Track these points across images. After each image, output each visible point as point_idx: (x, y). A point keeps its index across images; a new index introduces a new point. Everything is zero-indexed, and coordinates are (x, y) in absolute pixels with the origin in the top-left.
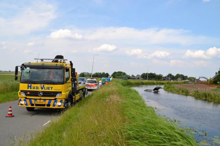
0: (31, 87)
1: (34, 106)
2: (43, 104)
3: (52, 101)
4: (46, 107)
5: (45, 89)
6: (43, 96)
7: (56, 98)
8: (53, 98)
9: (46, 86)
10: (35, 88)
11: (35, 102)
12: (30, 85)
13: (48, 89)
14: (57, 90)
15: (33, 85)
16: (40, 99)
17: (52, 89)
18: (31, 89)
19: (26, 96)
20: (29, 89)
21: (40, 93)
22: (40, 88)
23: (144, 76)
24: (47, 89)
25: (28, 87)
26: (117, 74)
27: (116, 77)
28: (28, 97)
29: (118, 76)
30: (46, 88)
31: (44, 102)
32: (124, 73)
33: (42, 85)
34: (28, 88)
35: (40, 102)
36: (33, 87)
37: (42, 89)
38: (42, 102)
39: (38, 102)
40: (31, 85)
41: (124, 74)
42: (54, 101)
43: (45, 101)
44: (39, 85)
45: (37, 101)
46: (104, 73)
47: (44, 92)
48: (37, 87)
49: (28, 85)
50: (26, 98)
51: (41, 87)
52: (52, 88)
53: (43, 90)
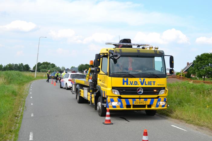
0: (127, 82)
1: (130, 108)
2: (144, 104)
3: (155, 99)
4: (146, 108)
5: (145, 85)
6: (143, 94)
7: (159, 95)
8: (156, 96)
9: (147, 80)
10: (134, 83)
11: (133, 102)
12: (125, 79)
13: (150, 85)
14: (160, 85)
15: (130, 80)
16: (140, 98)
17: (154, 85)
18: (127, 84)
19: (120, 94)
20: (125, 86)
21: (139, 90)
22: (139, 83)
23: (82, 69)
24: (148, 85)
25: (124, 82)
26: (42, 66)
27: (41, 70)
28: (123, 96)
29: (43, 68)
30: (147, 83)
31: (144, 101)
32: (53, 64)
33: (142, 79)
34: (123, 84)
35: (139, 103)
36: (130, 82)
37: (142, 84)
38: (142, 102)
39: (138, 102)
40: (127, 80)
41: (53, 66)
42: (157, 99)
43: (147, 100)
44: (138, 80)
45: (135, 100)
46: (22, 64)
47: (144, 88)
48: (135, 82)
49: (124, 79)
50: (120, 98)
51: (141, 82)
52: (154, 82)
53: (144, 86)
